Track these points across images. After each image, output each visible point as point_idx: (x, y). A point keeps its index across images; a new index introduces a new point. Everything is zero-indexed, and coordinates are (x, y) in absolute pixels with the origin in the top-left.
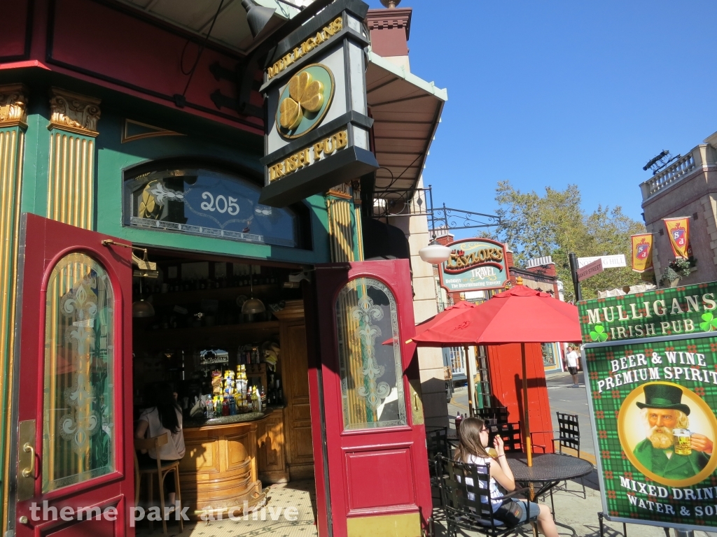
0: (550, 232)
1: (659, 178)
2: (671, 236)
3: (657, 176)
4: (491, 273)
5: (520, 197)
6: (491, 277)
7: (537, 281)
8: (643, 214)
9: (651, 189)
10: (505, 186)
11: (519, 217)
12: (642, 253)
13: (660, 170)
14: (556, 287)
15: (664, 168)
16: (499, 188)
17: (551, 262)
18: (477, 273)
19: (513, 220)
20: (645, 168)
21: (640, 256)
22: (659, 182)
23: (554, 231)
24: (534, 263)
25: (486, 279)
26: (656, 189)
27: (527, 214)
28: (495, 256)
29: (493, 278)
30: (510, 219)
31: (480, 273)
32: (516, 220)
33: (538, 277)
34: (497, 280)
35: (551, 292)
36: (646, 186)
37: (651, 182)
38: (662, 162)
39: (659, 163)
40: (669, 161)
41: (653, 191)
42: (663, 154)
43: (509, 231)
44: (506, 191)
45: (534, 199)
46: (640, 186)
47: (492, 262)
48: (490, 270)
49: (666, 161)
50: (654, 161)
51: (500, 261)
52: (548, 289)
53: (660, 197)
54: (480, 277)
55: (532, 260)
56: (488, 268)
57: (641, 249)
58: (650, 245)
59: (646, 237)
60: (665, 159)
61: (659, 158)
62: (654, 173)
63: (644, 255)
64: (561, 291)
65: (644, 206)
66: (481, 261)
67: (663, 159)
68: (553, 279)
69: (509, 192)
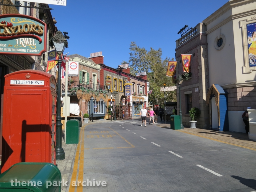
0: (148, 64)
1: (183, 38)
2: (183, 62)
3: (183, 37)
4: (32, 43)
5: (138, 49)
6: (31, 46)
7: (139, 81)
8: (175, 54)
9: (180, 43)
10: (134, 44)
11: (137, 57)
12: (171, 69)
13: (184, 35)
14: (146, 84)
15: (186, 33)
16: (131, 44)
17: (145, 74)
18: (21, 42)
19: (135, 58)
20: (178, 33)
21: (170, 70)
22: (183, 40)
23: (150, 64)
24: (139, 74)
25: (28, 47)
26: (182, 43)
27: (141, 56)
28: (37, 31)
29: (33, 47)
30: (134, 57)
31: (23, 42)
32: (137, 58)
33: (140, 80)
34: (36, 49)
35: (144, 86)
36: (178, 41)
37: (180, 40)
38: (185, 30)
39: (184, 31)
40: (188, 30)
41: (180, 44)
42: (186, 26)
43: (133, 62)
44: (134, 46)
45: (144, 51)
46: (176, 41)
47: (34, 35)
48: (32, 40)
49: (186, 30)
50: (182, 30)
51: (41, 35)
52: (143, 85)
53: (182, 46)
54: (23, 45)
55: (139, 73)
56: (30, 39)
57: (171, 67)
58: (176, 66)
59: (174, 63)
60: (186, 29)
61: (184, 29)
62: (182, 36)
63: (172, 70)
64: (148, 86)
65: (176, 50)
66: (25, 33)
67: (185, 29)
68: (145, 81)
69: (135, 46)
